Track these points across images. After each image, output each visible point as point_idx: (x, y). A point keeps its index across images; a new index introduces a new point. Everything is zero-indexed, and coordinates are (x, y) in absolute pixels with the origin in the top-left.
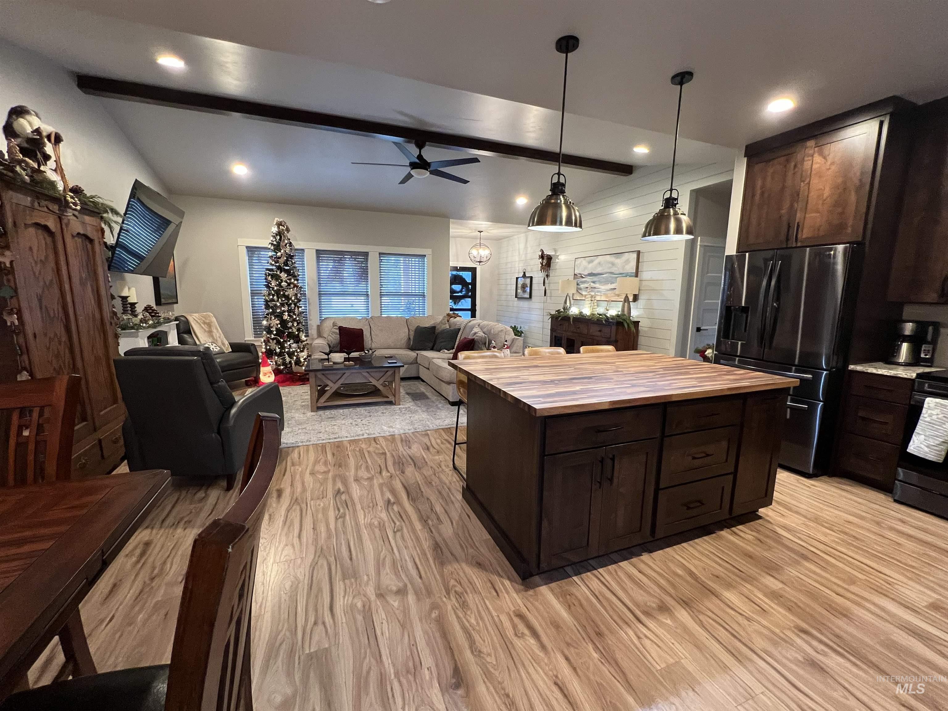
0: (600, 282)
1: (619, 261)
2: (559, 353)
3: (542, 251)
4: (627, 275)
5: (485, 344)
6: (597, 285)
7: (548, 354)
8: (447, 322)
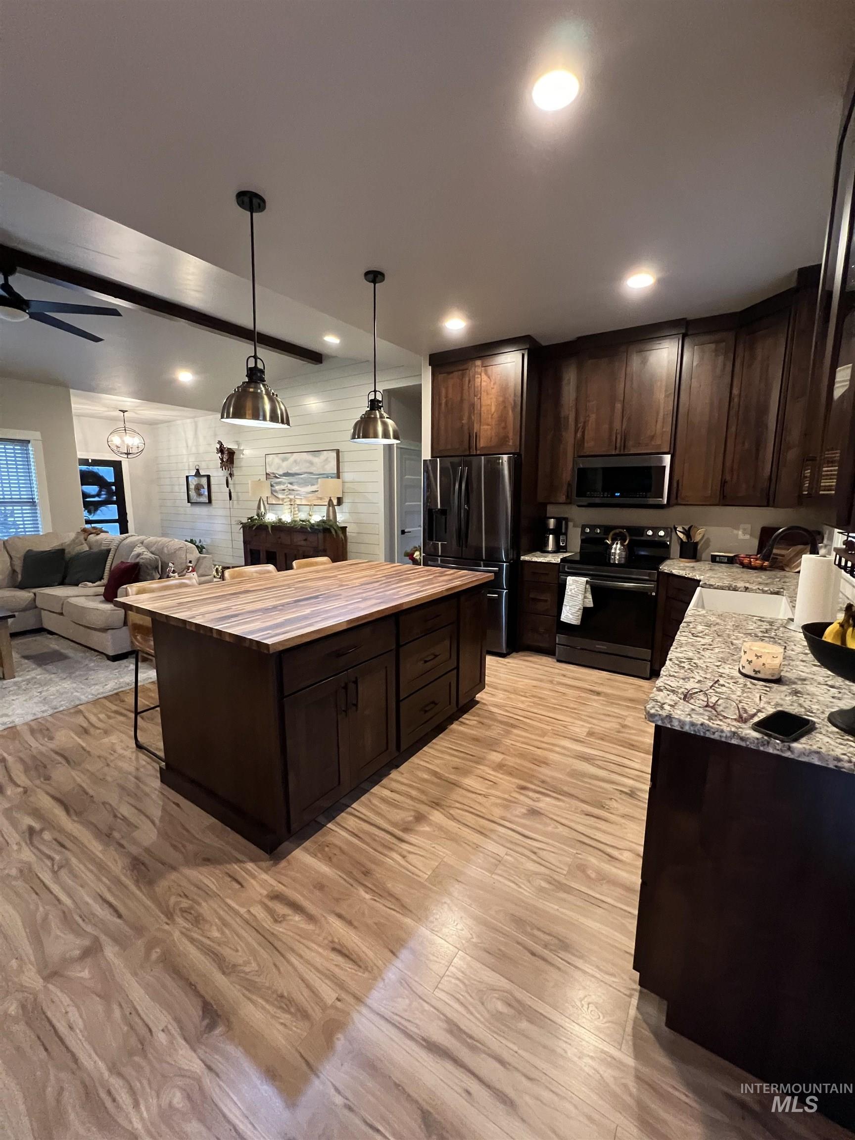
0: (299, 484)
1: (317, 460)
2: (269, 572)
3: (220, 443)
4: (327, 476)
5: (157, 568)
6: (295, 487)
7: (255, 574)
8: (84, 542)
